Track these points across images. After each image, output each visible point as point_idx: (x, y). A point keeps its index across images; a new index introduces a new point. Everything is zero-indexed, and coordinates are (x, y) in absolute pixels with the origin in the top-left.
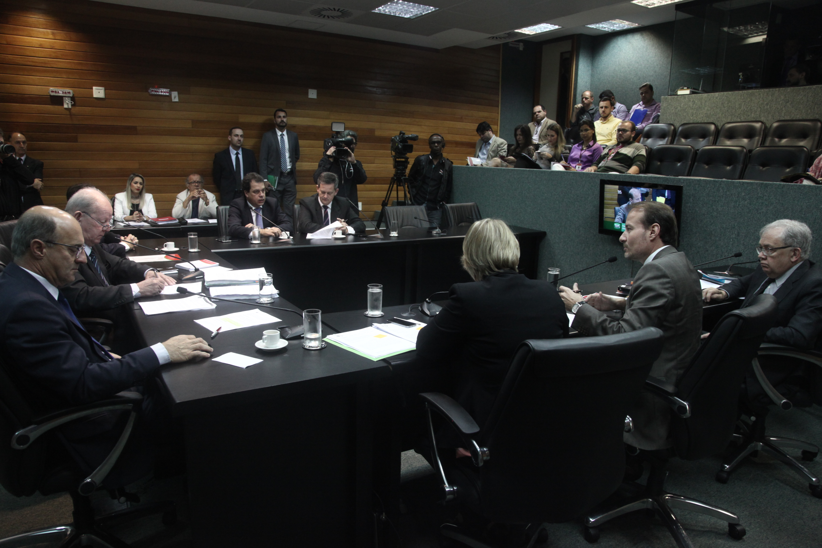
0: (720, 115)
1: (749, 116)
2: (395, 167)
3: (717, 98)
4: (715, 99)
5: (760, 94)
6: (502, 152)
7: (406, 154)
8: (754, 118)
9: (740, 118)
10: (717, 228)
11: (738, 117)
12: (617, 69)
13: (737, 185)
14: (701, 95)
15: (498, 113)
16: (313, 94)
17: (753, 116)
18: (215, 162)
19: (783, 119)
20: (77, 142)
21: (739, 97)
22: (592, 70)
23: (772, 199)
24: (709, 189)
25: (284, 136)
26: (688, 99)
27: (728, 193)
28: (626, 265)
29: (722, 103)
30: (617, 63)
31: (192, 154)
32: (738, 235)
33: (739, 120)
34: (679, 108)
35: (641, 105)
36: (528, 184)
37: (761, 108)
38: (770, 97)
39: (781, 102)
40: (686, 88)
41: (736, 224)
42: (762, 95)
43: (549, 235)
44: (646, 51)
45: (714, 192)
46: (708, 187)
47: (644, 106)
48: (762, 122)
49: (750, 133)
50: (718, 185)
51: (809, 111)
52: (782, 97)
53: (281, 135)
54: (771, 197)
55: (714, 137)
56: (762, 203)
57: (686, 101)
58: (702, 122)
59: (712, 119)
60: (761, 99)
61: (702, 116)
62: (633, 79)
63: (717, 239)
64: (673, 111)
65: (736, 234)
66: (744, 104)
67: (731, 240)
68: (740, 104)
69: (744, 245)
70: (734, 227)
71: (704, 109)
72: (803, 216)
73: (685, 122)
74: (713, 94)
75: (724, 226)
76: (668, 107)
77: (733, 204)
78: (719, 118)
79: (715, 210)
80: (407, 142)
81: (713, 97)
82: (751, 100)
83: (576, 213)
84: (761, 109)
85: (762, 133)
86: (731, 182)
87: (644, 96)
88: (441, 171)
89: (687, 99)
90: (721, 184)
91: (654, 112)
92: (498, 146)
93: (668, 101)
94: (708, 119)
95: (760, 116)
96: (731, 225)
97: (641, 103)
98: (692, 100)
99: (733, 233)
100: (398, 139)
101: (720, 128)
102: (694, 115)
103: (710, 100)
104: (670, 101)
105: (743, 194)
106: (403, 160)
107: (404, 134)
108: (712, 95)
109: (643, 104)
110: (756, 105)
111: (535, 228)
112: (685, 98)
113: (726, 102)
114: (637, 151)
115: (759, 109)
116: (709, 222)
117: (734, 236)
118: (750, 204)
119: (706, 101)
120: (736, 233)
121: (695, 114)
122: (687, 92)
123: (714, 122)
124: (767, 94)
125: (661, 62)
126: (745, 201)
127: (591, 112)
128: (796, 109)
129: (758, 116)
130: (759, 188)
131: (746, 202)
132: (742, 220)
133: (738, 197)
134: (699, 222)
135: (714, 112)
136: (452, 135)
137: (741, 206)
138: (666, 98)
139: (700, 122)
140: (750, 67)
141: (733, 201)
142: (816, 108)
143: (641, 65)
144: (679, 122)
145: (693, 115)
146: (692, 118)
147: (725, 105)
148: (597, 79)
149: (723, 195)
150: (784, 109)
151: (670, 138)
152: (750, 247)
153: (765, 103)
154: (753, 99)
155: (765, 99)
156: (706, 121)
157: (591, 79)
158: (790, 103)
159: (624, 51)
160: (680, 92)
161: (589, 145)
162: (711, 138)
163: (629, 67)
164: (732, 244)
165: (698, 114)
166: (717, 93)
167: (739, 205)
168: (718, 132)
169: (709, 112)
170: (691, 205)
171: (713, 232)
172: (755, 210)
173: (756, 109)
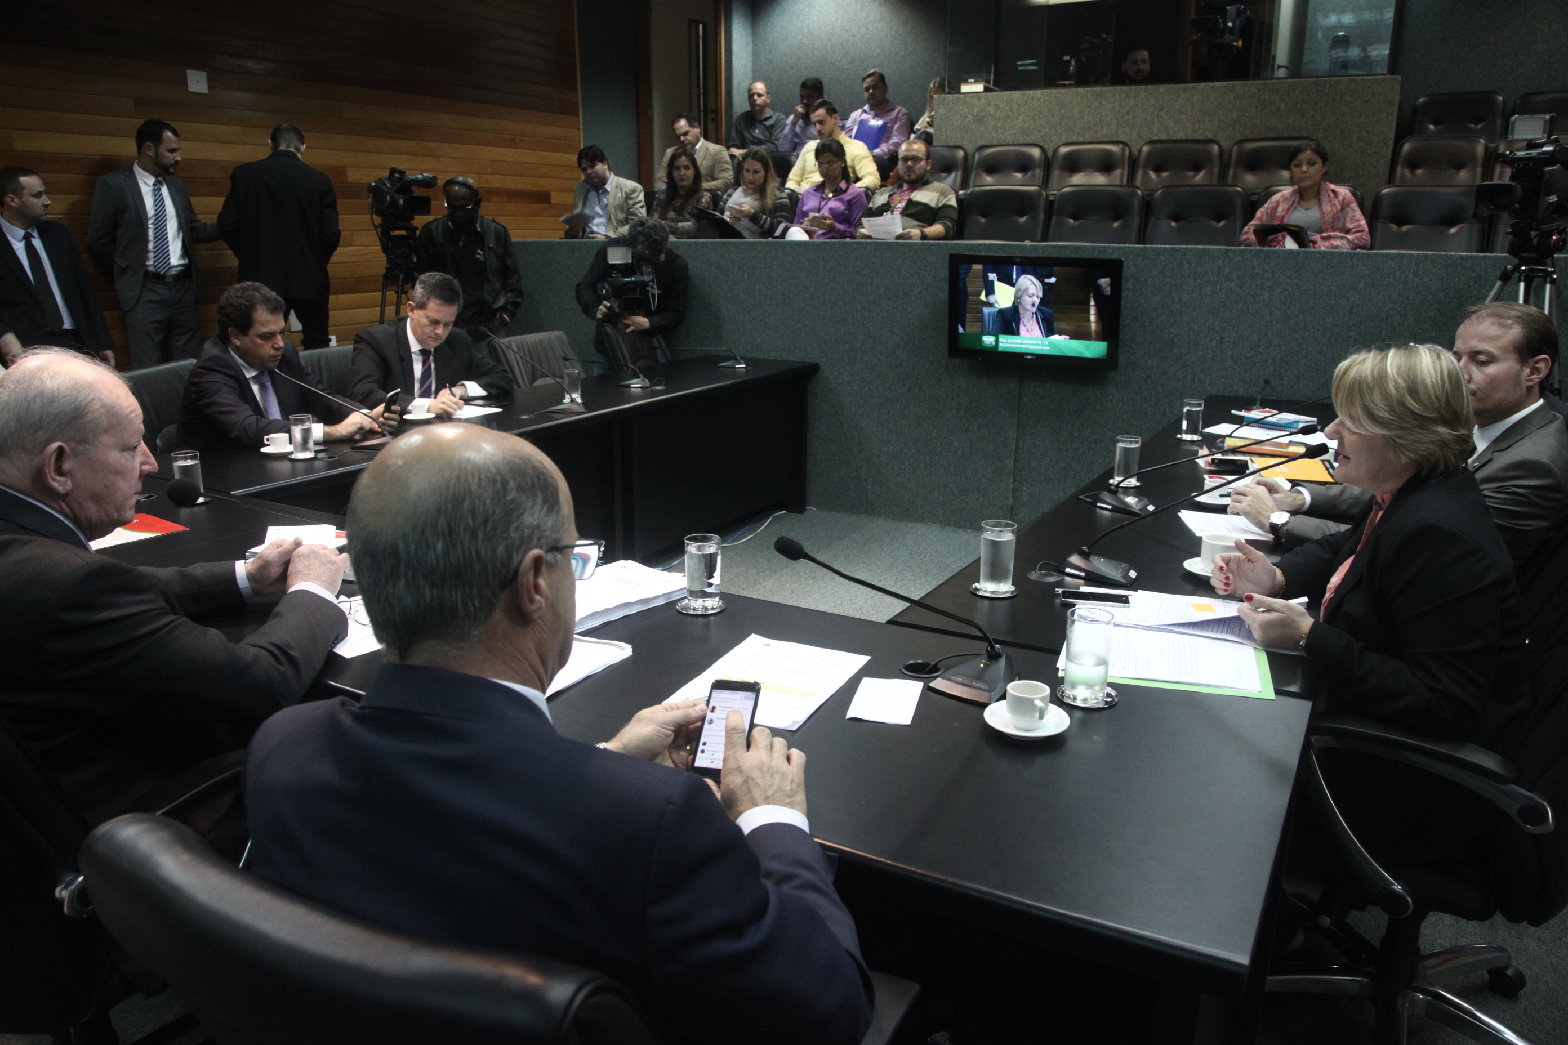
0: (1047, 130)
1: (1098, 132)
2: (385, 250)
3: (1039, 100)
4: (1036, 101)
5: (1114, 95)
6: (637, 209)
7: (413, 219)
8: (1107, 136)
9: (1083, 137)
10: (1182, 331)
11: (1078, 133)
12: (805, 41)
13: (1216, 254)
14: (1010, 95)
15: (579, 129)
16: (197, 82)
17: (1104, 133)
19: (1156, 138)
21: (1079, 99)
22: (753, 42)
23: (1279, 276)
24: (1163, 263)
26: (986, 100)
27: (1199, 269)
28: (1004, 412)
29: (1049, 110)
30: (806, 30)
32: (1222, 342)
33: (1081, 139)
34: (970, 117)
35: (868, 111)
36: (767, 271)
37: (1116, 118)
38: (1133, 100)
39: (1150, 110)
40: (973, 80)
41: (1217, 323)
42: (1117, 96)
43: (826, 370)
44: (863, 10)
45: (1173, 269)
46: (1162, 261)
47: (872, 113)
48: (1125, 144)
49: (1106, 165)
50: (1180, 256)
51: (1197, 125)
52: (1153, 101)
53: (155, 184)
54: (1278, 274)
55: (1042, 169)
56: (1263, 285)
57: (981, 104)
58: (1016, 142)
59: (1033, 137)
60: (1117, 103)
61: (1015, 131)
62: (840, 62)
63: (1183, 350)
64: (959, 123)
65: (1217, 341)
66: (1089, 111)
67: (1210, 351)
68: (1080, 112)
69: (1232, 357)
70: (1213, 329)
71: (1017, 119)
72: (1332, 302)
73: (984, 143)
74: (1031, 92)
75: (1196, 328)
76: (949, 114)
77: (1209, 288)
78: (1046, 135)
79: (1176, 300)
80: (412, 192)
81: (1033, 99)
82: (1100, 103)
83: (886, 322)
84: (1118, 120)
85: (1126, 162)
86: (1204, 249)
87: (871, 94)
88: (479, 254)
89: (983, 100)
90: (1185, 255)
91: (895, 123)
92: (628, 197)
93: (948, 105)
94: (1025, 137)
95: (1117, 132)
96: (1207, 324)
97: (866, 107)
98: (993, 103)
99: (1212, 339)
100: (388, 185)
101: (1050, 153)
102: (999, 131)
103: (1026, 102)
104: (951, 104)
105: (1228, 270)
106: (403, 233)
107: (402, 173)
108: (1030, 94)
109: (871, 110)
110: (1109, 114)
111: (790, 358)
112: (980, 99)
113: (1057, 108)
114: (942, 197)
115: (1115, 122)
116: (1166, 322)
117: (1214, 344)
118: (1241, 288)
119: (1019, 105)
120: (1217, 338)
121: (1001, 129)
122: (979, 88)
123: (1038, 143)
124: (1127, 95)
125: (893, 32)
126: (1232, 282)
127: (768, 123)
128: (1176, 123)
129: (1114, 132)
130: (1254, 260)
131: (1233, 284)
132: (1228, 315)
133: (1217, 276)
134: (1147, 324)
135: (1035, 126)
136: (498, 176)
137: (1224, 291)
138: (944, 99)
139: (1011, 143)
140: (1083, 46)
141: (1209, 283)
142: (1206, 120)
143: (854, 36)
144: (971, 142)
145: (997, 131)
146: (995, 135)
147: (1055, 113)
148: (765, 61)
149: (1191, 272)
150: (1156, 121)
151: (959, 173)
152: (1244, 360)
153: (1125, 110)
154: (1104, 103)
155: (1124, 103)
156: (1022, 141)
157: (753, 61)
158: (1165, 111)
159: (817, 7)
160: (965, 88)
161: (841, 189)
162: (1037, 171)
163: (829, 39)
164: (1212, 359)
165: (1007, 128)
166: (1039, 91)
167: (1220, 289)
168: (1048, 163)
169: (1027, 125)
170: (1130, 295)
171: (1175, 340)
172: (1249, 297)
173: (1109, 120)
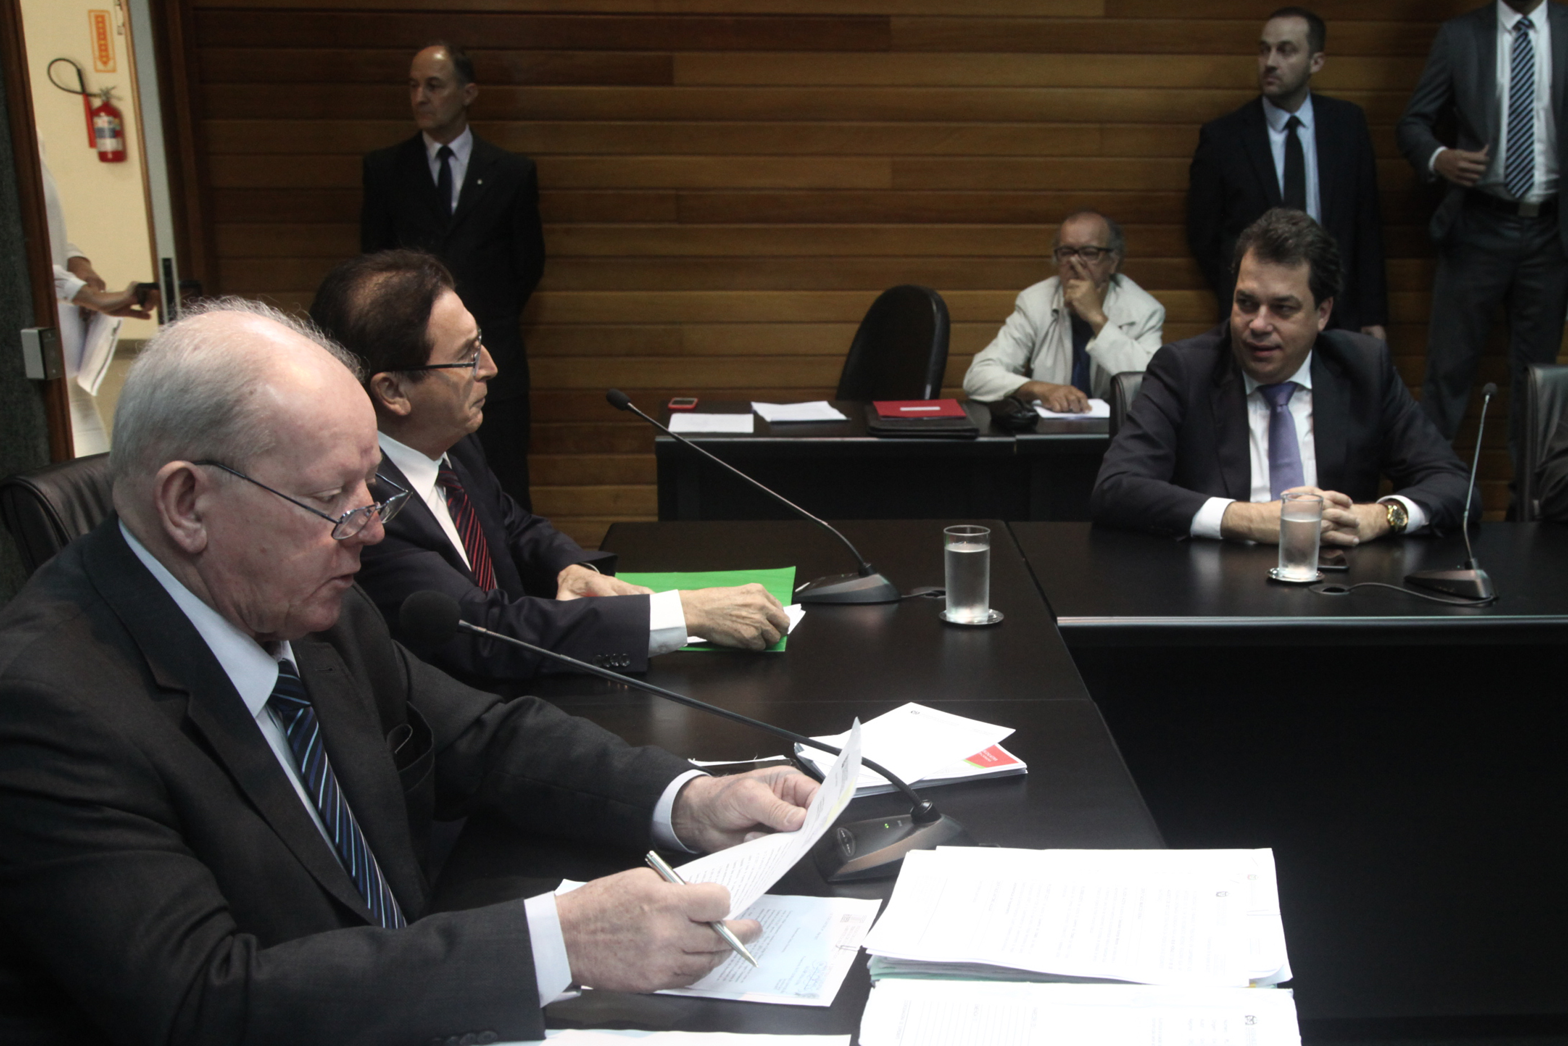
18: (1198, 167)
20: (670, 83)
25: (1532, 34)
31: (1098, 126)
53: (1517, 27)
